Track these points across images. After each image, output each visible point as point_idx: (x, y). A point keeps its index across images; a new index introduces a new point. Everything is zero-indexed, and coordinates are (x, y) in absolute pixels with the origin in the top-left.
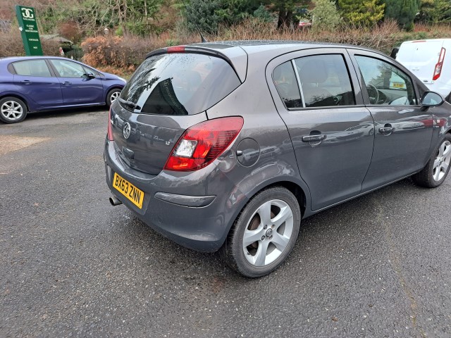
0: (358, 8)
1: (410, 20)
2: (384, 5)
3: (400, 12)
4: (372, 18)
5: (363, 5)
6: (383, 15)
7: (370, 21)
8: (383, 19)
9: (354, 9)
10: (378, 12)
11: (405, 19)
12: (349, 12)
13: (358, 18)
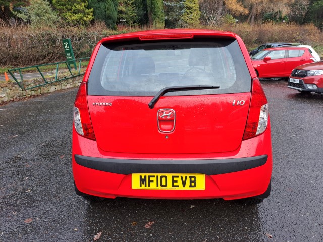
0: (71, 9)
1: (114, 22)
2: (92, 9)
3: (106, 15)
4: (85, 19)
5: (76, 7)
6: (93, 17)
7: (84, 21)
8: (94, 19)
9: (68, 10)
10: (90, 15)
11: (110, 21)
12: (63, 12)
13: (73, 18)
